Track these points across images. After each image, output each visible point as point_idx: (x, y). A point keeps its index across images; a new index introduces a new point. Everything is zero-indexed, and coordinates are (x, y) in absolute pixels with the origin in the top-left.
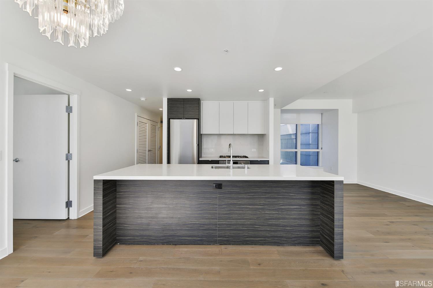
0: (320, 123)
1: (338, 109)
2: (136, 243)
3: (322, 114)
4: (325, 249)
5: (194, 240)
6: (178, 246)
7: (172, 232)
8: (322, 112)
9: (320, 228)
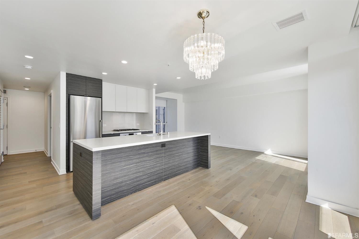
0: (165, 106)
1: (177, 100)
2: (112, 200)
3: (167, 101)
4: (202, 167)
5: (151, 183)
6: (142, 191)
7: (137, 183)
8: (167, 100)
9: (200, 158)
